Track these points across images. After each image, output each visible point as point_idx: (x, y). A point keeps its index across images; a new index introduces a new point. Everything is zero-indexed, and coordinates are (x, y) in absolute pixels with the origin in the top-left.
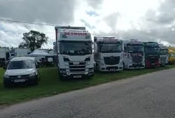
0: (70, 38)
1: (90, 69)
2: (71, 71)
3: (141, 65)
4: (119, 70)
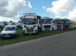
0: (27, 17)
1: (36, 30)
2: (27, 31)
3: (61, 29)
4: (50, 31)
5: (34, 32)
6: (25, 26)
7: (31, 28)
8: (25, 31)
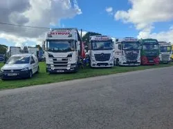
1: (72, 65)
4: (109, 66)
5: (68, 68)
6: (50, 56)
7: (63, 60)
8: (50, 65)
